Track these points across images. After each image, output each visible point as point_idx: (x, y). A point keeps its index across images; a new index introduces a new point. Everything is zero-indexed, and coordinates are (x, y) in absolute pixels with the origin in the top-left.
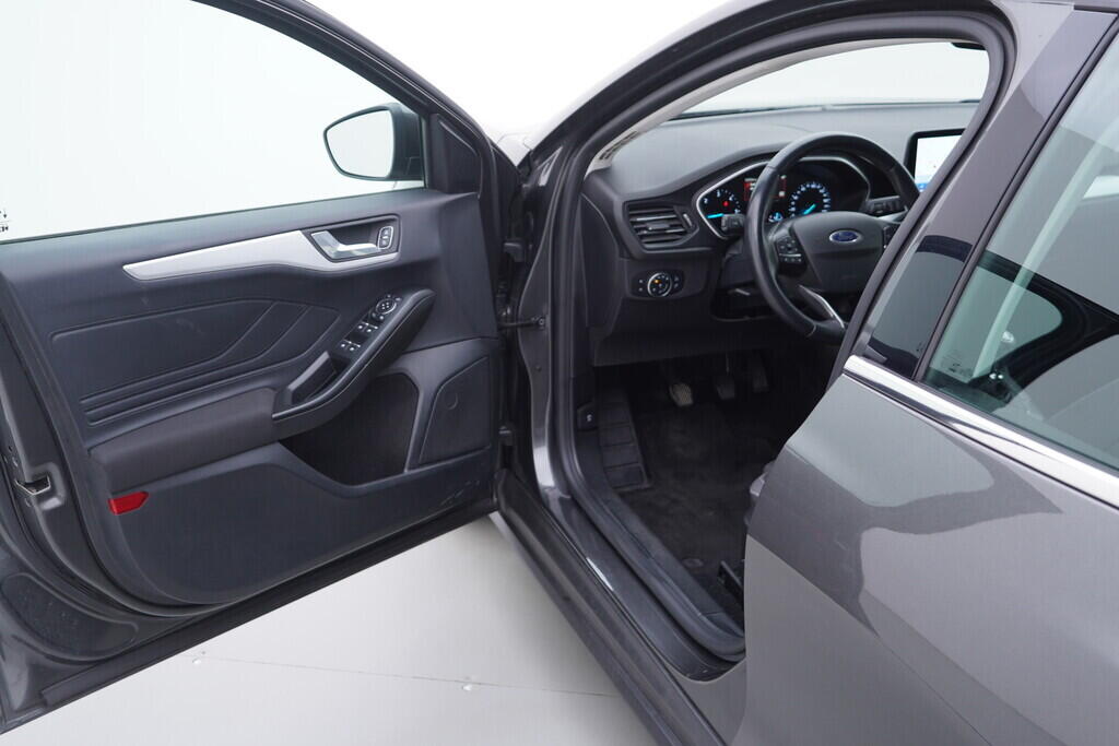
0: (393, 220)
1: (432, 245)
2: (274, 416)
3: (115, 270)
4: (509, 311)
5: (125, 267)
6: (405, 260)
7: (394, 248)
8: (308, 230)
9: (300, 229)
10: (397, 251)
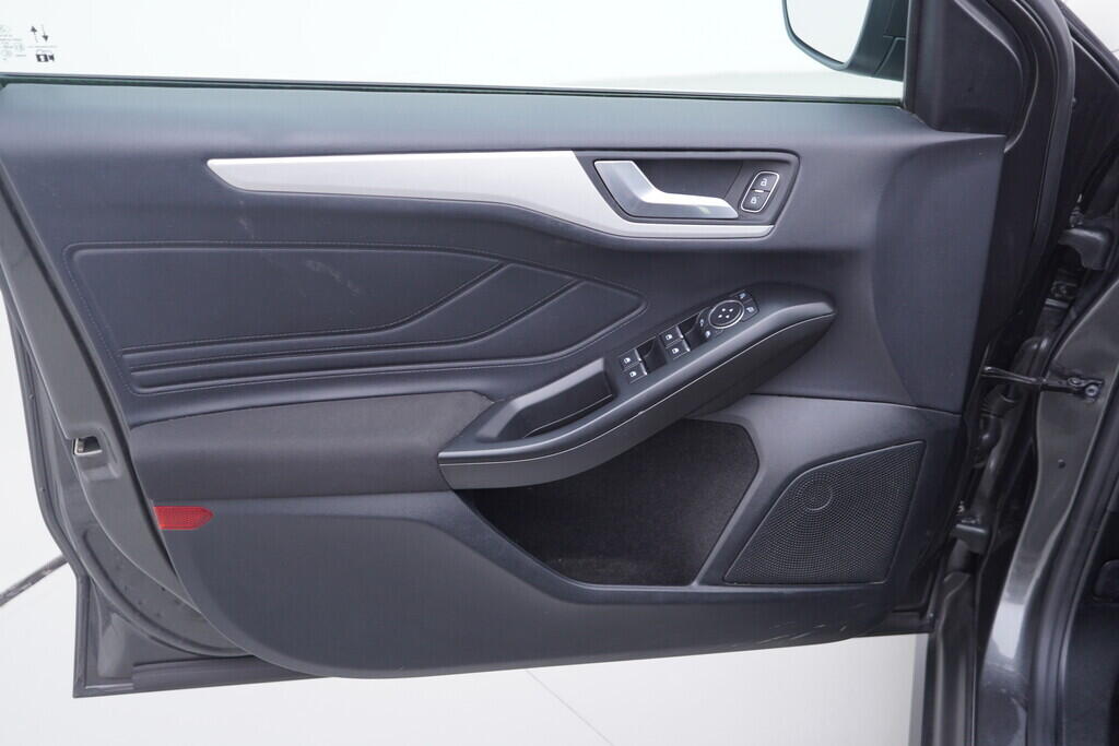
0: (786, 162)
1: (856, 224)
2: (442, 454)
3: (192, 164)
4: (1044, 344)
5: (213, 163)
6: (786, 243)
7: (769, 216)
8: (591, 155)
9: (574, 149)
10: (773, 222)
